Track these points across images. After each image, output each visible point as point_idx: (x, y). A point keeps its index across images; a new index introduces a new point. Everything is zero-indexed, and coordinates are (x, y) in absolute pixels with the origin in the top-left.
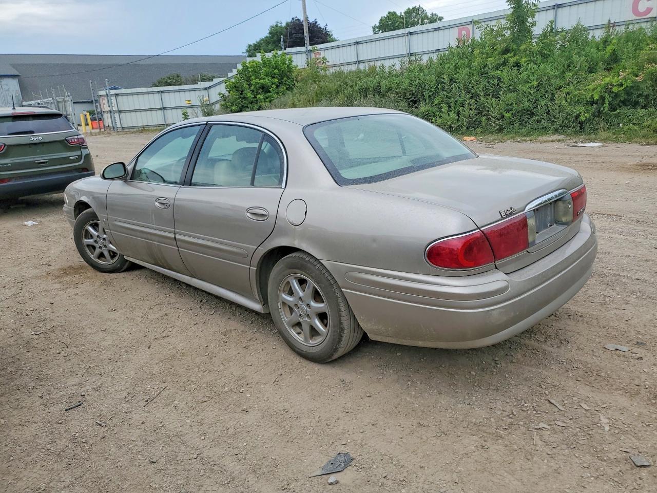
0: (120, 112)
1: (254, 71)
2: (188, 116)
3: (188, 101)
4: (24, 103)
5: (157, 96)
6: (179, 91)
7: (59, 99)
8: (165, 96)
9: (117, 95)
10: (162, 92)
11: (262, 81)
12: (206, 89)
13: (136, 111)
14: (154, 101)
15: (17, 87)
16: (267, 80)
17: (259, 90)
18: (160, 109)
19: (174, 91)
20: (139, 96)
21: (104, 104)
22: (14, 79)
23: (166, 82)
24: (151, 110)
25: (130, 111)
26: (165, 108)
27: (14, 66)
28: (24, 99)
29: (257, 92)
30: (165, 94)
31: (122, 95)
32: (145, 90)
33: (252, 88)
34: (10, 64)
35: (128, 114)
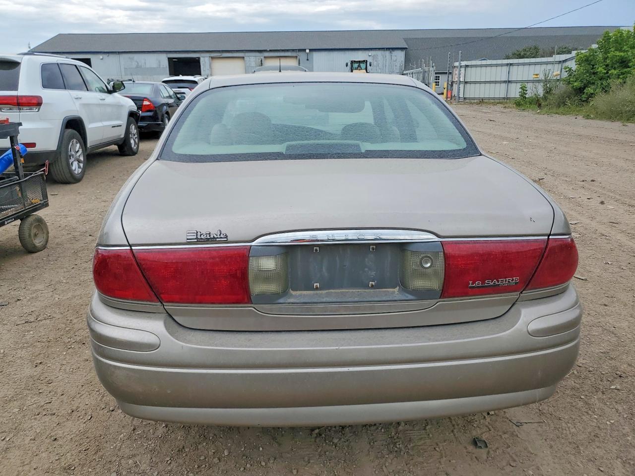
0: (466, 83)
1: (616, 41)
2: (526, 91)
3: (537, 75)
4: (404, 72)
5: (505, 69)
6: (530, 64)
7: (426, 69)
8: (514, 69)
9: (467, 66)
10: (511, 64)
11: (622, 54)
12: (560, 62)
13: (480, 82)
14: (501, 74)
15: (403, 59)
16: (629, 53)
17: (616, 64)
18: (505, 82)
19: (524, 64)
20: (488, 68)
21: (456, 74)
22: (402, 51)
23: (520, 54)
24: (496, 82)
25: (475, 82)
26: (509, 82)
27: (406, 40)
28: (406, 69)
29: (612, 67)
30: (514, 66)
31: (472, 66)
32: (494, 62)
33: (608, 61)
34: (404, 38)
35: (473, 85)
